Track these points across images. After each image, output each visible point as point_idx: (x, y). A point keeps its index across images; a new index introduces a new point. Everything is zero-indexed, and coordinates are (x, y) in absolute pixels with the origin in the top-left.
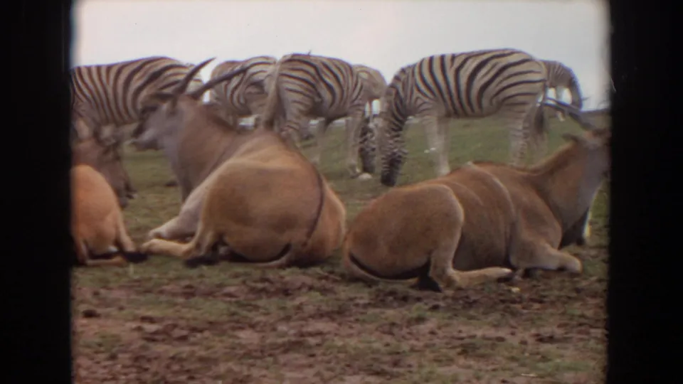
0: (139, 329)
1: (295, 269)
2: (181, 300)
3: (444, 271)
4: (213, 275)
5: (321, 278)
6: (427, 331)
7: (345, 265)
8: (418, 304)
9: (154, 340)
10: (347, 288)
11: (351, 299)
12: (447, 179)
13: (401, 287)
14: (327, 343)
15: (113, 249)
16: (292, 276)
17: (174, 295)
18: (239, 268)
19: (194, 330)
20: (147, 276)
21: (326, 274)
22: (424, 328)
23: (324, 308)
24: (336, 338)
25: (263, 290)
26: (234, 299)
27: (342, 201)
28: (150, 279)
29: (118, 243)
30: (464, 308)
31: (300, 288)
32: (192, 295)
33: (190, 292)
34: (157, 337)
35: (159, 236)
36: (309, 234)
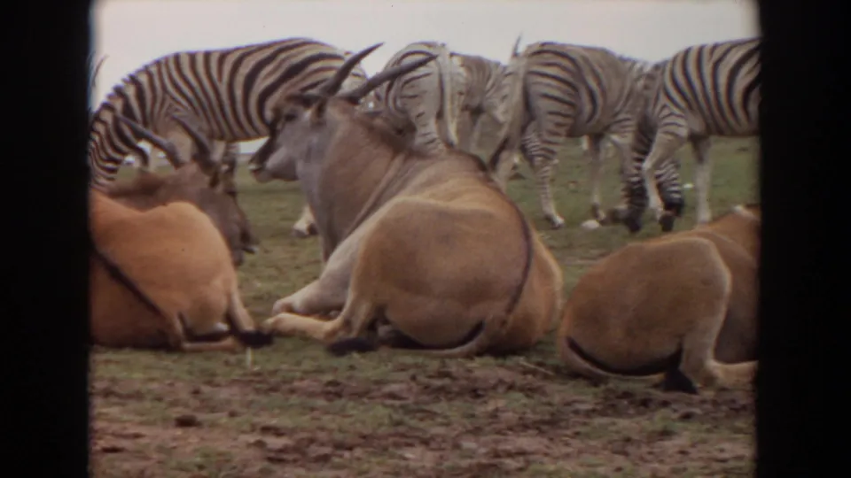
0: (260, 444)
1: (489, 360)
2: (321, 402)
3: (701, 363)
4: (367, 367)
5: (525, 372)
6: (677, 449)
7: (561, 354)
8: (664, 412)
9: (280, 461)
10: (562, 388)
11: (568, 404)
12: (708, 229)
13: (638, 385)
14: (533, 467)
15: (222, 326)
16: (485, 369)
17: (312, 395)
18: (407, 358)
19: (339, 446)
20: (270, 367)
21: (532, 366)
22: (671, 445)
23: (530, 416)
24: (546, 459)
25: (441, 389)
26: (397, 403)
27: (558, 259)
28: (274, 372)
29: (230, 318)
30: (727, 417)
31: (494, 388)
32: (339, 395)
33: (334, 391)
34: (285, 456)
35: (290, 309)
36: (509, 310)
